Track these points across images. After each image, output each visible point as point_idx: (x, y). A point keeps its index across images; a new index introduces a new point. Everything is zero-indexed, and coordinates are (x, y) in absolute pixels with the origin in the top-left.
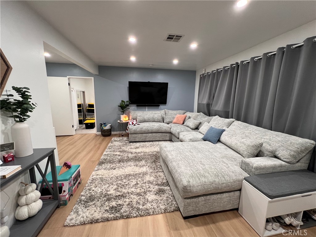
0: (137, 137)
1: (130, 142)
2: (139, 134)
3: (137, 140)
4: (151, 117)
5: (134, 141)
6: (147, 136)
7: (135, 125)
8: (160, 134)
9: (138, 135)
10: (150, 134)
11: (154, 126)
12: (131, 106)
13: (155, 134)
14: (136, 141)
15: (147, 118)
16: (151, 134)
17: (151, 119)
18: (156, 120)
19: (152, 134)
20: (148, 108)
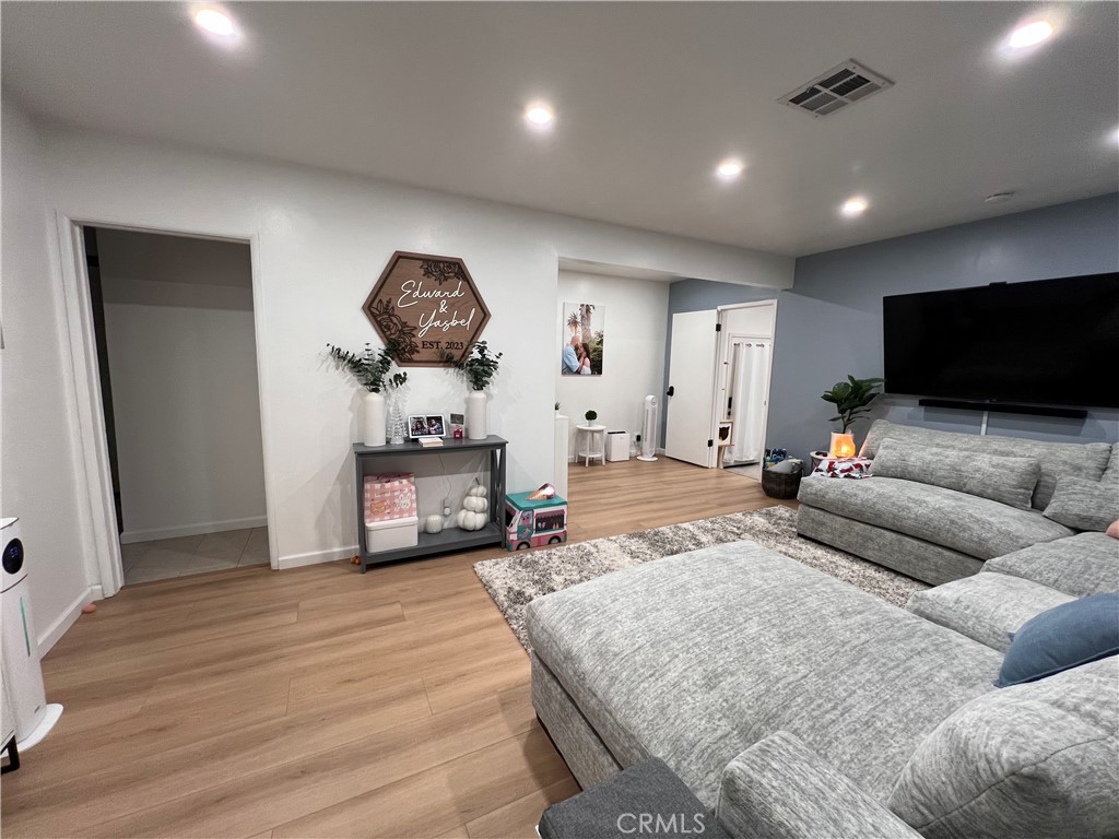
0: (823, 524)
1: (800, 535)
2: (839, 519)
3: (825, 537)
4: (947, 461)
5: (813, 536)
6: (872, 539)
7: (834, 475)
8: (947, 553)
9: (832, 516)
10: (887, 534)
11: (915, 501)
12: (897, 401)
13: (916, 542)
14: (819, 539)
15: (919, 464)
16: (894, 535)
17: (942, 473)
18: (971, 485)
19: (899, 537)
20: (994, 421)
